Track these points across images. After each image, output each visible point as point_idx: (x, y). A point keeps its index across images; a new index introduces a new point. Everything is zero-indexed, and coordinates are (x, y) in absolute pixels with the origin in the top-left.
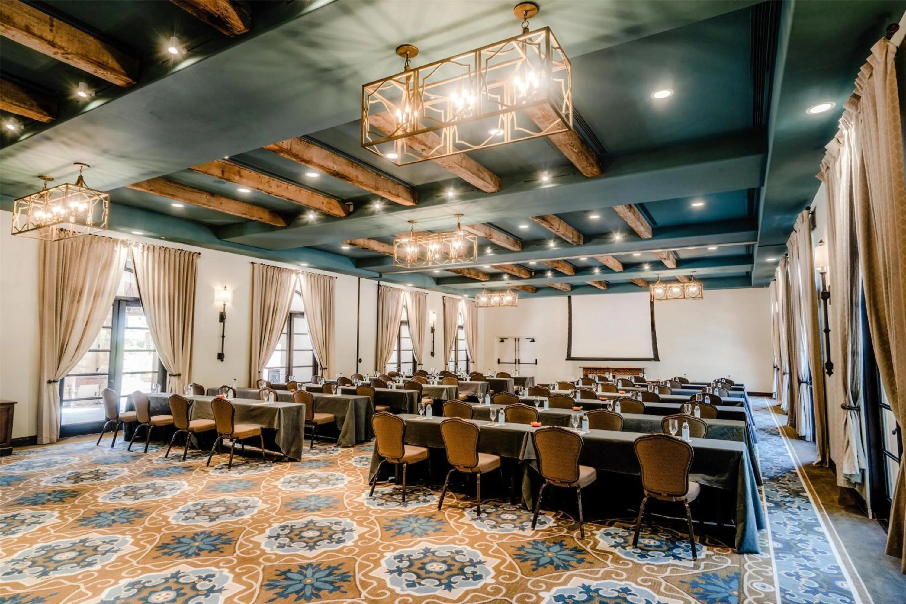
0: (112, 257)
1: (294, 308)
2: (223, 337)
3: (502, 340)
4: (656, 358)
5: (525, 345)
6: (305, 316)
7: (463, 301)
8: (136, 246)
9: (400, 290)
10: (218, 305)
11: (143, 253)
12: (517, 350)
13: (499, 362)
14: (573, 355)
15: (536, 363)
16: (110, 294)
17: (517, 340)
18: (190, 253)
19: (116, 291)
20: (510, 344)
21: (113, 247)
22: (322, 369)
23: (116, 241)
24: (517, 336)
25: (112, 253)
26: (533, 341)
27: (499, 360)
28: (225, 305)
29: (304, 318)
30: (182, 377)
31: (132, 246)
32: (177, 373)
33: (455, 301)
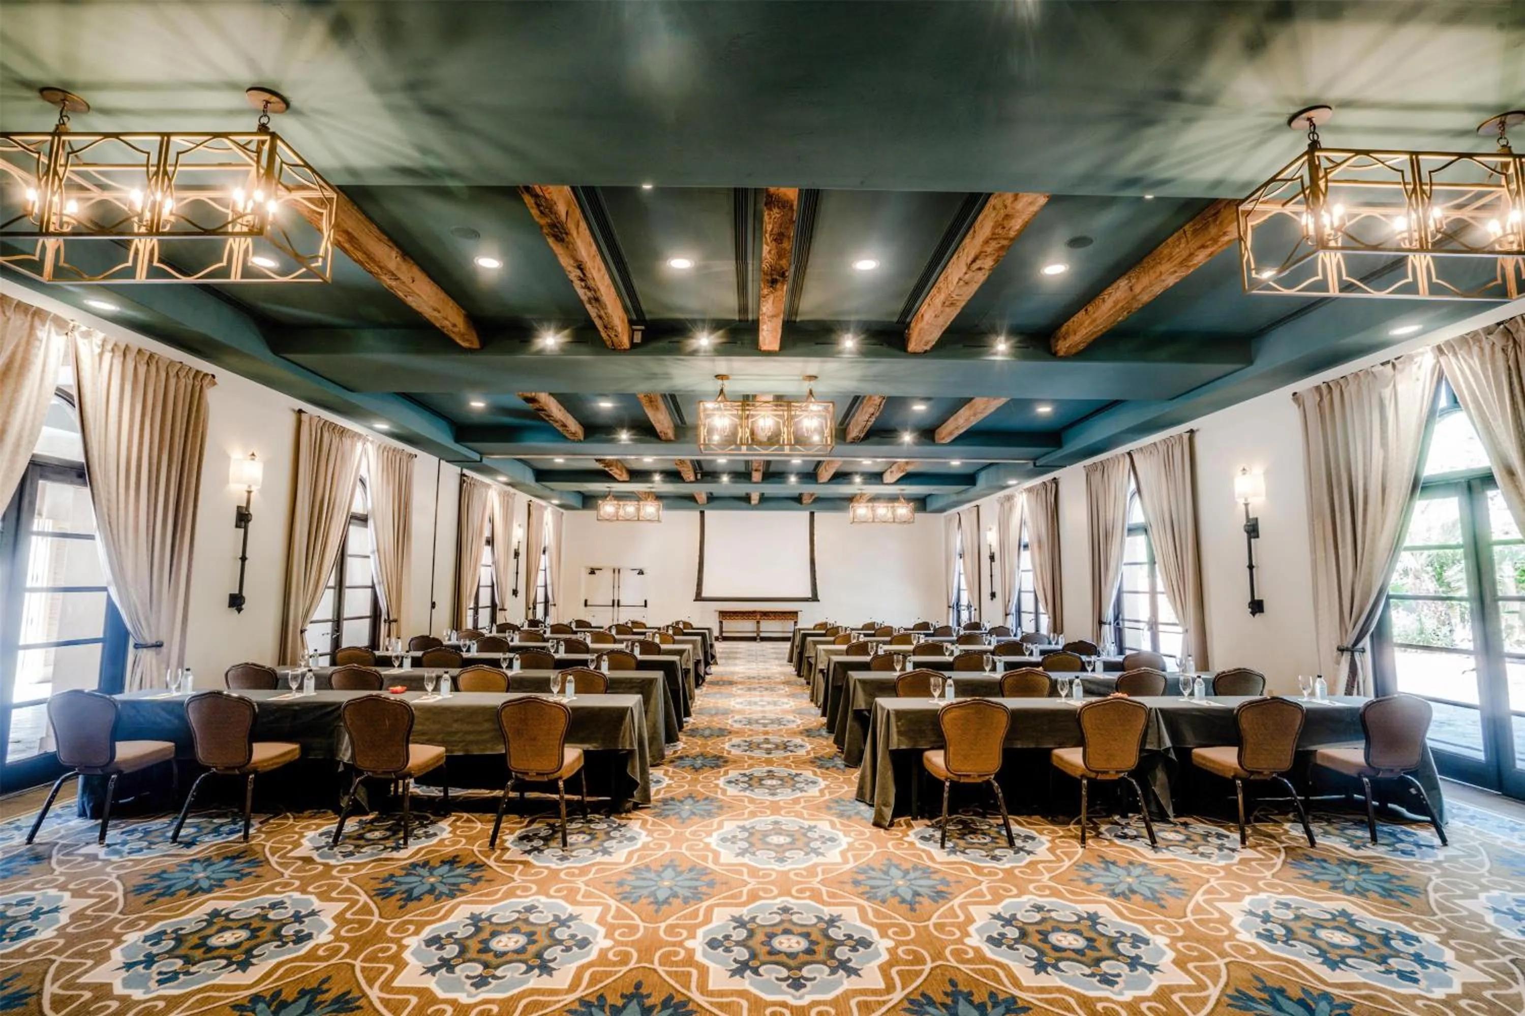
0: (27, 351)
1: (358, 508)
2: (244, 559)
3: (592, 572)
4: (815, 598)
5: (629, 579)
6: (371, 522)
7: (549, 509)
8: (87, 335)
9: (488, 486)
10: (236, 492)
11: (101, 355)
12: (616, 586)
13: (586, 605)
14: (704, 595)
15: (646, 606)
16: (17, 445)
17: (617, 571)
18: (198, 372)
19: (32, 443)
20: (605, 577)
21: (32, 327)
22: (389, 621)
23: (38, 314)
24: (617, 566)
25: (28, 343)
26: (641, 573)
27: (586, 601)
28: (249, 492)
29: (366, 526)
30: (164, 649)
31: (76, 333)
32: (154, 642)
33: (542, 508)
